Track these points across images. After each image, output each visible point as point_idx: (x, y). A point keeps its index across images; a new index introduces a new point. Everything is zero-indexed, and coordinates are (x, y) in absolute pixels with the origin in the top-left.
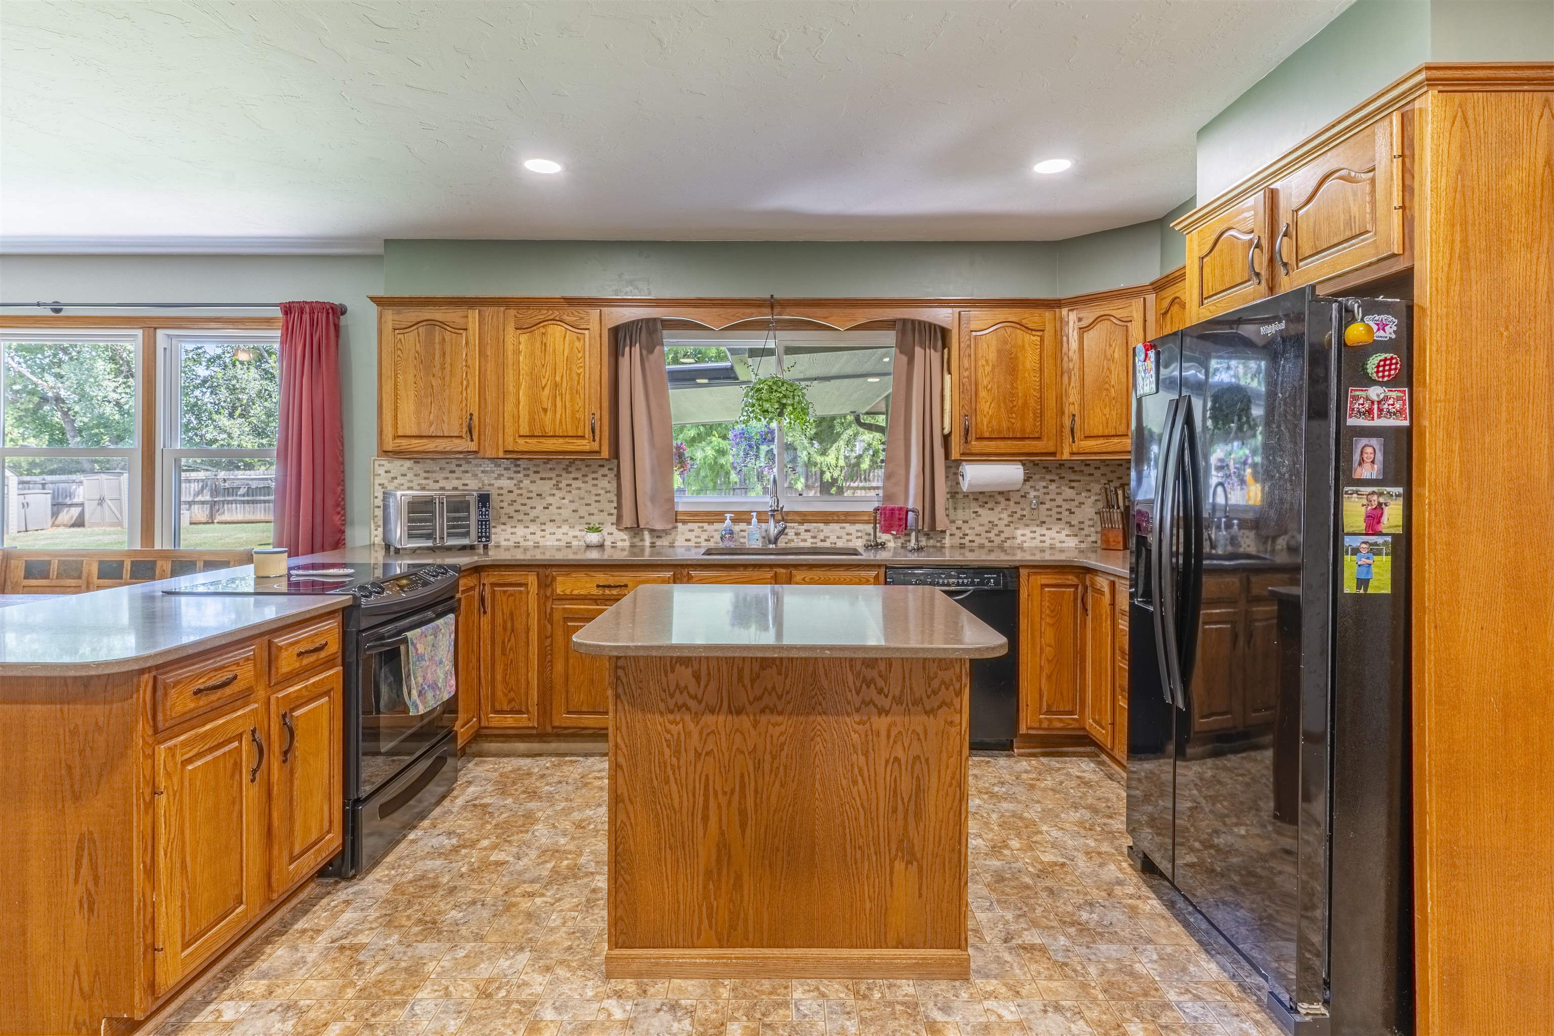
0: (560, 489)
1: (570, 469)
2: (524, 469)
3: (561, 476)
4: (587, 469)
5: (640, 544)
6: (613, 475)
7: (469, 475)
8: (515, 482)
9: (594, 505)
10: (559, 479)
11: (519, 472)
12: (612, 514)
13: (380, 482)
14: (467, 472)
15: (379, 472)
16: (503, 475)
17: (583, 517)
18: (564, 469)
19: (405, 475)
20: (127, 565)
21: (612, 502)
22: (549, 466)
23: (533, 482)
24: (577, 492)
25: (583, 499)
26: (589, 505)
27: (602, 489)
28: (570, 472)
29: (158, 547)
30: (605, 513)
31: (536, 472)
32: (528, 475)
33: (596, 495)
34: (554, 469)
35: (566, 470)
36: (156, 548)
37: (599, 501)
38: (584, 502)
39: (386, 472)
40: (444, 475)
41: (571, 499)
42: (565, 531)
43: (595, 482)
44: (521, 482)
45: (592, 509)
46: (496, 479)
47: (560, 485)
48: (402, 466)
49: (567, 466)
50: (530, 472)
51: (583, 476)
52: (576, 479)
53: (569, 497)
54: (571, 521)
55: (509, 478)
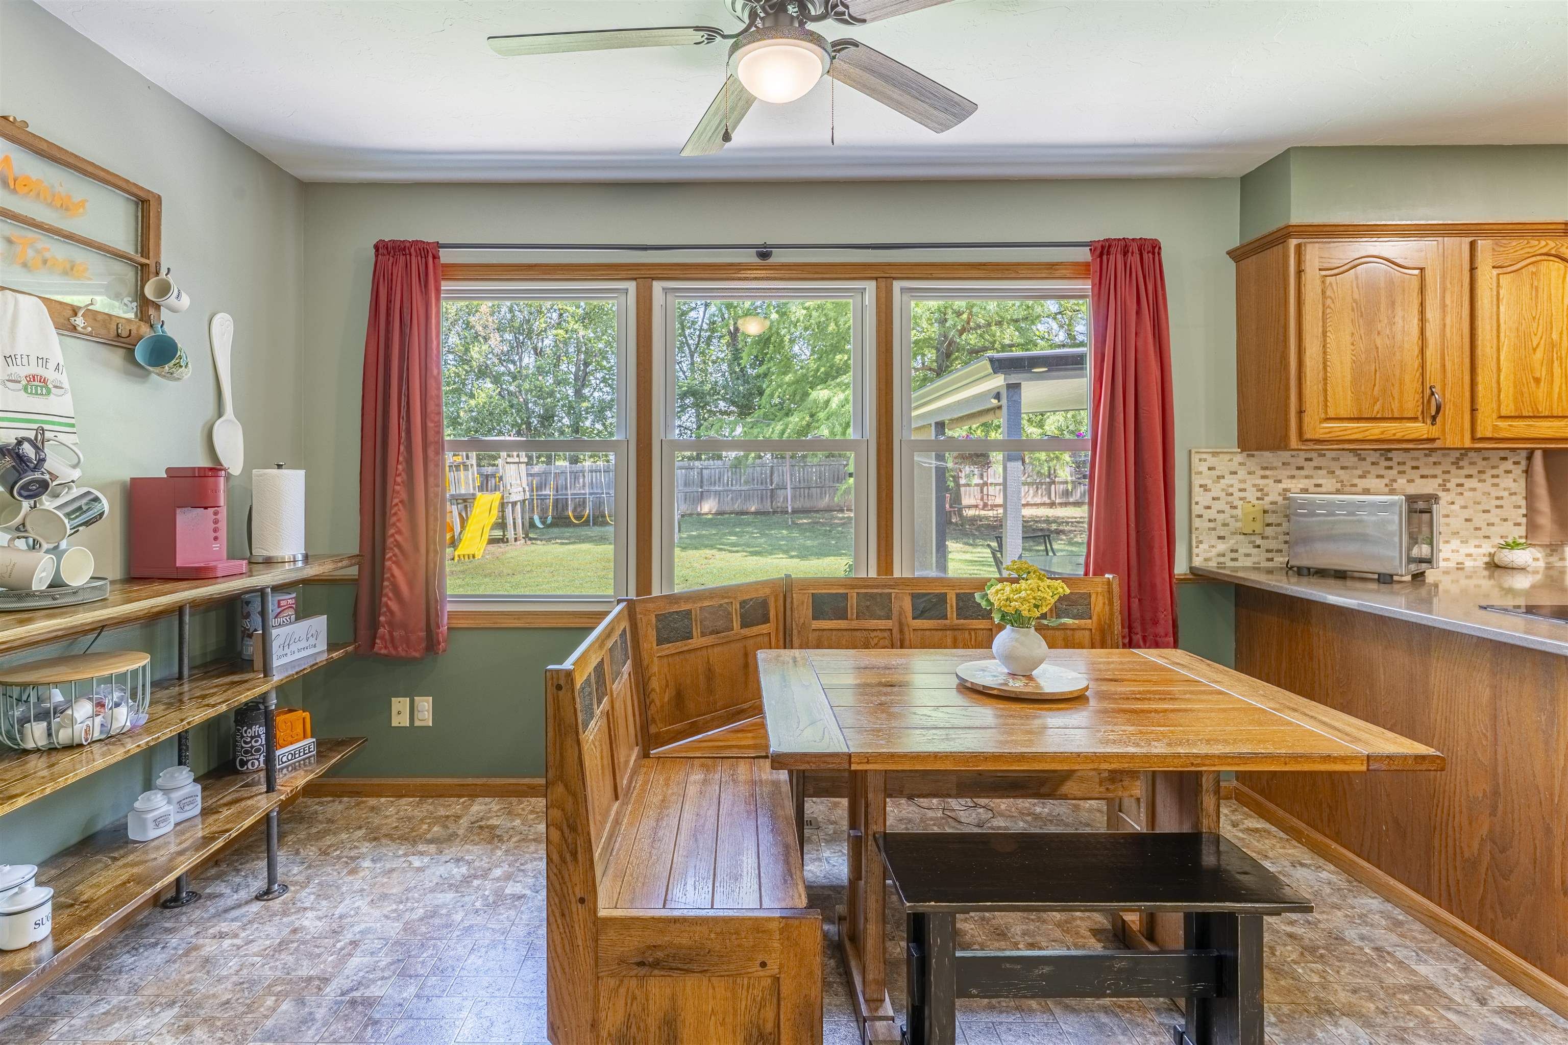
0: (1448, 490)
1: (1461, 464)
2: (1399, 463)
3: (1449, 472)
4: (1484, 463)
5: (1559, 564)
6: (1520, 472)
7: (1324, 472)
8: (1386, 481)
9: (1494, 511)
10: (1446, 476)
11: (1391, 468)
12: (1519, 524)
13: (1202, 482)
14: (1320, 468)
15: (1200, 469)
16: (1369, 472)
17: (1479, 529)
18: (1453, 463)
19: (1235, 473)
20: (853, 601)
21: (1520, 507)
22: (1432, 459)
23: (1410, 481)
24: (1471, 494)
25: (1479, 503)
26: (1488, 511)
27: (1505, 489)
28: (1461, 468)
29: (897, 574)
30: (1510, 523)
31: (1414, 468)
32: (1404, 472)
33: (1497, 498)
34: (1440, 463)
35: (1456, 464)
36: (895, 576)
37: (1501, 507)
38: (1481, 507)
39: (1210, 469)
40: (1289, 473)
41: (1463, 503)
42: (1454, 548)
43: (1496, 480)
44: (1395, 481)
45: (1491, 517)
46: (1360, 477)
47: (1448, 485)
48: (1230, 460)
49: (1457, 458)
50: (1407, 468)
51: (1480, 472)
52: (1470, 476)
53: (1460, 501)
54: (1462, 533)
55: (1379, 476)
